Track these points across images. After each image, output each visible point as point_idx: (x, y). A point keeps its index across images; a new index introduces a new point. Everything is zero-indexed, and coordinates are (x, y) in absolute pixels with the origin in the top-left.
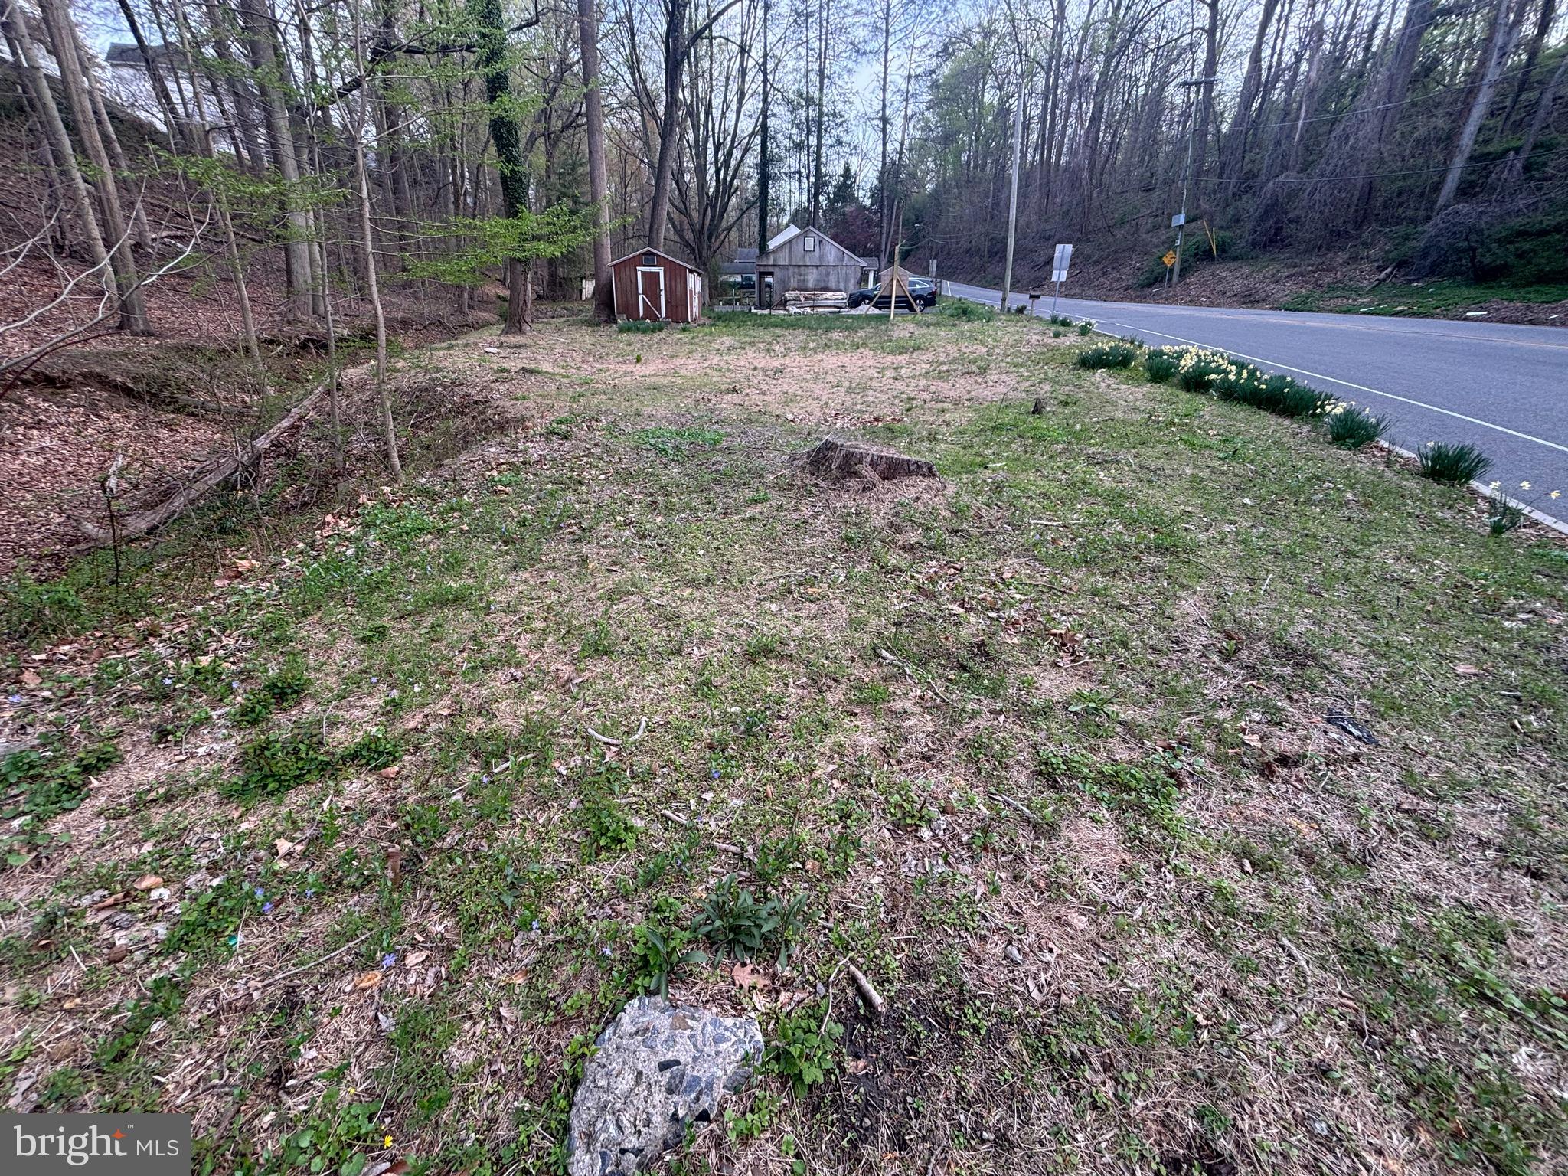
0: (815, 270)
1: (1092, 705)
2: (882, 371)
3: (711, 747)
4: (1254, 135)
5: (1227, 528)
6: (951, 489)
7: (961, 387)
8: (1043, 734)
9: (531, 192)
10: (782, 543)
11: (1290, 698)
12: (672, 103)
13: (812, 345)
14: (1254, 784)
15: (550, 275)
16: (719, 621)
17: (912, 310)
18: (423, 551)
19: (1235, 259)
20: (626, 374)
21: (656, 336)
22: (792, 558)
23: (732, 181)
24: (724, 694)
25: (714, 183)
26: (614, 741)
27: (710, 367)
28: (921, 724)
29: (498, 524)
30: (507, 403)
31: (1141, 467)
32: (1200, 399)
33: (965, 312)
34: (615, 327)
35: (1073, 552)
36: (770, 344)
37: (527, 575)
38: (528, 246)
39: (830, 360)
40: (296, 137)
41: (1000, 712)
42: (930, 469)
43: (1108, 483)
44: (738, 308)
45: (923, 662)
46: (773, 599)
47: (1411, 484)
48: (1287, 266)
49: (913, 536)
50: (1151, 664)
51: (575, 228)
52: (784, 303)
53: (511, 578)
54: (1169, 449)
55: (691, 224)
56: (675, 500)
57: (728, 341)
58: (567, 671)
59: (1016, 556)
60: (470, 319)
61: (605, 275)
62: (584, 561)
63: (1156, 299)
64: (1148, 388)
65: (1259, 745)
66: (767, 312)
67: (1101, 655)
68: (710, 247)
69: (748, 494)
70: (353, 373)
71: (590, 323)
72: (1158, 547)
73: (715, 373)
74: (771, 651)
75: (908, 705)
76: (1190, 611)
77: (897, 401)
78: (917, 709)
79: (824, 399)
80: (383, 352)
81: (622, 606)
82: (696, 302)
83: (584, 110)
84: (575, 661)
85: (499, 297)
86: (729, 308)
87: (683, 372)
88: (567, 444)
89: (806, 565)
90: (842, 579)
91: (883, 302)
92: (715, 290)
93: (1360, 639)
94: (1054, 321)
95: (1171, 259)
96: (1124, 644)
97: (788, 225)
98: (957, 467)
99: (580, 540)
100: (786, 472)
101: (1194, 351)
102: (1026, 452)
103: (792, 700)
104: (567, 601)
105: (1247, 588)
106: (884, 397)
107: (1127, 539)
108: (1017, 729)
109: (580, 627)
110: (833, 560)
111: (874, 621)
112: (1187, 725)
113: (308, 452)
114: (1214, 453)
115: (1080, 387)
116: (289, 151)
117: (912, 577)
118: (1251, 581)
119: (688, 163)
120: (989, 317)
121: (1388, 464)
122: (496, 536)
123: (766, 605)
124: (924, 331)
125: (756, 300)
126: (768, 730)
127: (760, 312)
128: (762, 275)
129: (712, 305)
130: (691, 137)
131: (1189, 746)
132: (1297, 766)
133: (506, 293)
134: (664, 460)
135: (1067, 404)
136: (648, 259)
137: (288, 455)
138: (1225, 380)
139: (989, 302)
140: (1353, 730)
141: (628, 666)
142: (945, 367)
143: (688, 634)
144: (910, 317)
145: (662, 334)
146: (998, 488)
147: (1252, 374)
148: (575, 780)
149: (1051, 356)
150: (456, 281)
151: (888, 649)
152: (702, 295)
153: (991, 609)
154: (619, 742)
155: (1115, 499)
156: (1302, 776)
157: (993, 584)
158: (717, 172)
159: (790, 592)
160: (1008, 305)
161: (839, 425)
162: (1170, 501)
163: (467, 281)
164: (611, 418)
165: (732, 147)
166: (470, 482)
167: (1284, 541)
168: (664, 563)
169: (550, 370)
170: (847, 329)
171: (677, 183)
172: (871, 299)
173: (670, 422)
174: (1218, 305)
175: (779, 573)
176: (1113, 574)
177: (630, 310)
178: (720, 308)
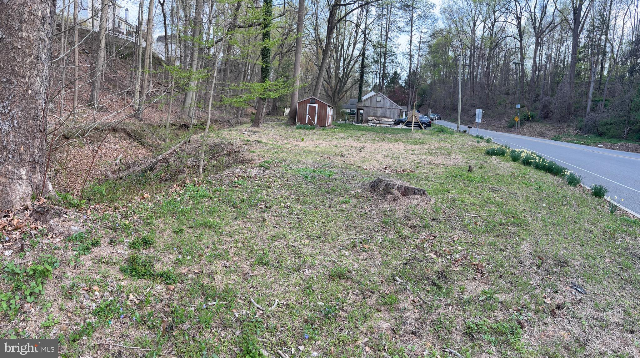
0: (381, 109)
1: (489, 295)
2: (407, 151)
3: (306, 321)
4: (538, 83)
5: (538, 215)
6: (433, 201)
7: (440, 159)
8: (468, 313)
9: (271, 74)
10: (354, 223)
11: (560, 280)
12: (328, 43)
13: (377, 139)
14: (549, 320)
15: (273, 106)
16: (320, 258)
17: (421, 128)
18: (203, 204)
19: (537, 122)
20: (296, 145)
21: (312, 131)
22: (358, 230)
23: (349, 73)
24: (317, 295)
25: (342, 73)
26: (261, 308)
27: (333, 145)
28: (413, 314)
29: (233, 200)
30: (247, 153)
31: (509, 193)
32: (528, 168)
33: (442, 131)
34: (295, 127)
35: (483, 227)
36: (359, 137)
37: (240, 222)
38: (266, 93)
39: (385, 145)
40: (199, 58)
41: (449, 305)
42: (424, 192)
43: (497, 199)
44: (348, 122)
45: (416, 283)
46: (347, 249)
47: (590, 198)
48: (552, 126)
49: (415, 222)
50: (512, 274)
51: (285, 87)
52: (367, 121)
53: (233, 222)
54: (519, 186)
55: (331, 88)
56: (308, 199)
57: (341, 135)
58: (248, 269)
59: (460, 230)
60: (240, 121)
61: (294, 106)
62: (264, 220)
63: (513, 132)
64: (512, 163)
65: (550, 302)
66: (360, 124)
67: (493, 272)
68: (338, 98)
69: (341, 199)
70: (195, 137)
71: (286, 125)
72: (515, 224)
73: (334, 148)
74: (343, 275)
75: (407, 305)
76: (526, 249)
77: (413, 164)
78: (411, 307)
79: (381, 161)
80: (207, 130)
81: (277, 244)
82: (330, 119)
83: (295, 45)
84: (252, 265)
85: (252, 113)
86: (344, 122)
87: (320, 146)
88: (267, 171)
89: (364, 234)
90: (380, 241)
91: (409, 124)
92: (339, 115)
93: (579, 254)
94: (477, 137)
95: (517, 119)
96: (502, 266)
97: (371, 91)
98: (437, 192)
99: (264, 211)
100: (360, 190)
101: (525, 151)
102: (465, 186)
103: (350, 302)
104: (254, 237)
105: (545, 238)
106: (407, 162)
107: (503, 221)
108: (457, 312)
109: (257, 250)
110: (377, 232)
111: (394, 262)
112: (525, 299)
113: (173, 162)
114: (534, 188)
115: (487, 162)
116: (196, 63)
117: (414, 241)
118: (546, 235)
119: (333, 65)
120: (452, 133)
121: (583, 191)
122: (231, 204)
123: (343, 252)
124: (426, 136)
125: (356, 120)
126: (336, 317)
127: (356, 124)
128: (359, 110)
129: (337, 120)
130: (335, 56)
131: (526, 308)
132: (563, 309)
133: (254, 111)
134: (306, 181)
135: (481, 168)
136: (312, 101)
137: (166, 162)
138: (535, 162)
139: (452, 128)
140: (579, 289)
141: (274, 272)
142: (434, 151)
143: (304, 262)
144: (420, 131)
145: (314, 131)
146: (453, 200)
147: (543, 160)
148: (241, 321)
149: (475, 150)
150: (238, 106)
151: (400, 277)
152: (333, 116)
153: (448, 255)
154: (264, 309)
155: (499, 205)
156: (564, 312)
157: (450, 243)
158: (344, 69)
159: (355, 246)
160: (459, 129)
161: (387, 172)
162: (518, 205)
163: (241, 106)
164: (287, 162)
165: (350, 60)
166: (226, 182)
167: (556, 219)
168: (299, 227)
169: (266, 142)
170: (393, 133)
171: (327, 72)
172: (404, 122)
173: (311, 166)
174: (533, 136)
175: (351, 237)
176: (498, 236)
177: (302, 121)
178: (340, 122)
